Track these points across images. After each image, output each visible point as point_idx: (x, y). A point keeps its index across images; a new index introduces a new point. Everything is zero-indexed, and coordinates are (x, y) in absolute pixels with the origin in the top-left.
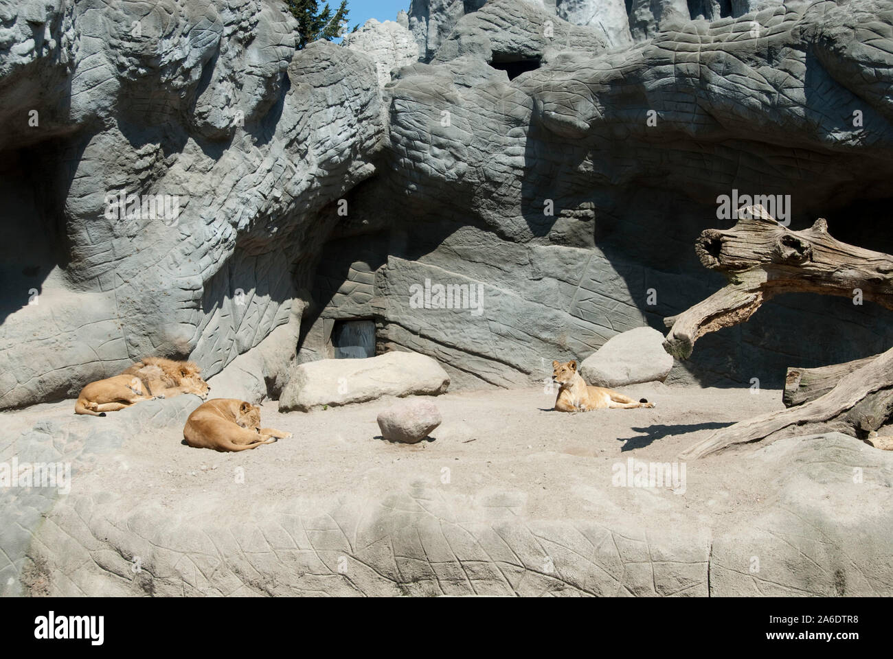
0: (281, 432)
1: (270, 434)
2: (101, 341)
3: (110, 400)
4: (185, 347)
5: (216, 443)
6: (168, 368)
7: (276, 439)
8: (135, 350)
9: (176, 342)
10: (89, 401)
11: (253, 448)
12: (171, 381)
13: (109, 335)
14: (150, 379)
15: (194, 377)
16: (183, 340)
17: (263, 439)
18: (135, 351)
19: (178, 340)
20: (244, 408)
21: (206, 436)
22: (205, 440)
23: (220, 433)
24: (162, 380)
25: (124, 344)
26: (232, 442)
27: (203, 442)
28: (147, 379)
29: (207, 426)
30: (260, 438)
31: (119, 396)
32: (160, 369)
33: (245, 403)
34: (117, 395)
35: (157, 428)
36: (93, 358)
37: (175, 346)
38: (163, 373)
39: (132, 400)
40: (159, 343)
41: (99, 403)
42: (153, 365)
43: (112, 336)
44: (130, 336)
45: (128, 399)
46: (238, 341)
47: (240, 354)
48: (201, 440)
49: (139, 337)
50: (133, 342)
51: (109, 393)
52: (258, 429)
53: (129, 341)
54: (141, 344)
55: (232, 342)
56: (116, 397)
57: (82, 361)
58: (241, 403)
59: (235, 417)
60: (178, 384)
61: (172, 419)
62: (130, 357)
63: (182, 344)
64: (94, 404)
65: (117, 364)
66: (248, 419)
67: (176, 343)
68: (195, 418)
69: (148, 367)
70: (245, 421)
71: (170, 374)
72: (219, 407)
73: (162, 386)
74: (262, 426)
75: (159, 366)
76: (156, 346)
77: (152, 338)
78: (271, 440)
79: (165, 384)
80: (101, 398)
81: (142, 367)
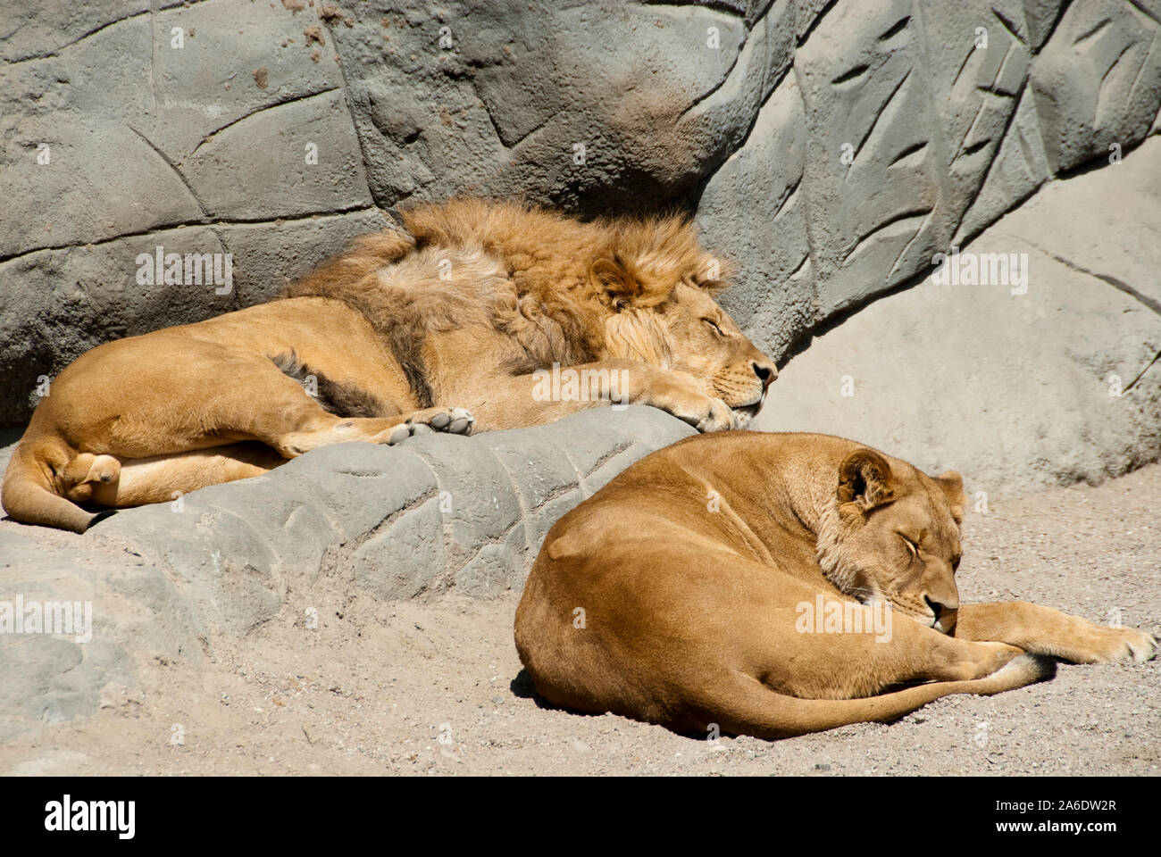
0: (1084, 626)
1: (1017, 634)
2: (214, 111)
3: (182, 442)
4: (670, 137)
5: (675, 688)
6: (536, 260)
7: (1047, 666)
8: (406, 162)
9: (622, 113)
10: (75, 445)
11: (892, 719)
12: (543, 333)
13: (260, 79)
14: (432, 323)
15: (674, 312)
16: (656, 99)
17: (966, 668)
18: (405, 168)
19: (631, 100)
20: (859, 488)
21: (616, 649)
22: (615, 666)
23: (693, 630)
24: (501, 328)
25: (345, 126)
26: (764, 678)
27: (602, 681)
28: (417, 322)
29: (623, 590)
30: (952, 657)
31: (230, 419)
32: (494, 268)
33: (867, 456)
34: (215, 412)
35: (390, 596)
36: (166, 206)
37: (615, 136)
38: (506, 291)
39: (289, 441)
40: (528, 117)
41: (126, 460)
42: (457, 241)
43: (272, 84)
44: (376, 84)
45: (273, 436)
46: (1049, 97)
47: (1064, 174)
48: (591, 666)
49: (421, 89)
50: (391, 115)
51: (174, 404)
52: (939, 610)
53: (368, 107)
54: (435, 127)
55: (1003, 103)
56: (211, 424)
57: (103, 224)
58: (840, 460)
59: (811, 534)
60: (586, 350)
61: (489, 548)
62: (379, 202)
63: (655, 121)
64: (97, 464)
65: (309, 237)
66: (881, 547)
67: (620, 116)
68: (569, 546)
69: (434, 253)
70: (867, 561)
71: (545, 295)
72: (721, 480)
73: (491, 362)
74: (969, 591)
75: (488, 248)
76: (512, 134)
77: (493, 91)
78: (1019, 667)
79: (512, 349)
80: (132, 431)
81: (397, 257)
